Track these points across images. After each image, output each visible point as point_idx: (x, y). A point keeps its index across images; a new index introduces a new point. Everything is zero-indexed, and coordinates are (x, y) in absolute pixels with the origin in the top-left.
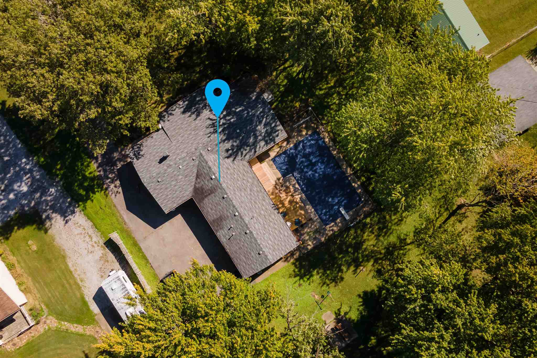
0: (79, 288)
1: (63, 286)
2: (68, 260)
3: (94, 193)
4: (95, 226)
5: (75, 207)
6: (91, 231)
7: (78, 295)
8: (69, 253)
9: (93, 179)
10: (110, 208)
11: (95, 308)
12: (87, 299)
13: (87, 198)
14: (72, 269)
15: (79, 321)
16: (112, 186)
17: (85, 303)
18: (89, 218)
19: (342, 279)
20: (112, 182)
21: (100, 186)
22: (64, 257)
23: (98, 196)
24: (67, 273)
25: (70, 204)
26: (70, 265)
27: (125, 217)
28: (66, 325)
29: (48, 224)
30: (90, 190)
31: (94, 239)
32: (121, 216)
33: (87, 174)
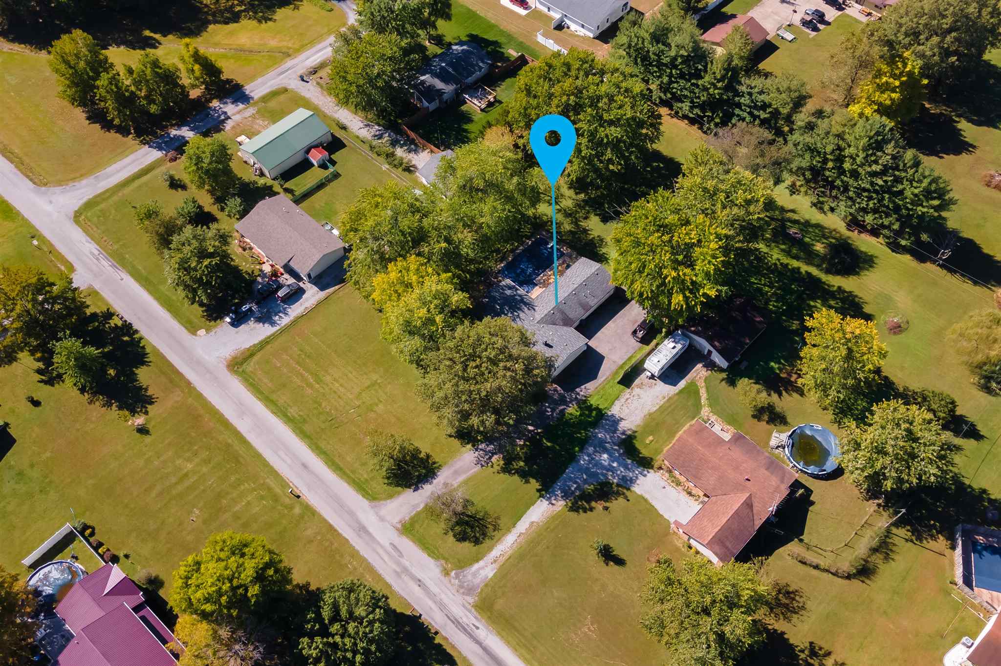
0: (670, 398)
1: (673, 410)
2: (651, 411)
3: (591, 405)
4: (617, 398)
5: (607, 416)
6: (623, 400)
7: (676, 397)
8: (646, 412)
9: (580, 408)
10: (599, 392)
11: (682, 384)
12: (677, 391)
13: (598, 409)
14: (658, 407)
15: (697, 392)
16: (582, 393)
17: (681, 391)
18: (613, 404)
19: (598, 236)
20: (578, 394)
21: (585, 402)
22: (650, 414)
23: (593, 401)
24: (662, 409)
25: (606, 420)
26: (655, 409)
27: (602, 380)
28: (703, 401)
29: (629, 433)
30: (590, 408)
31: (628, 396)
32: (603, 382)
33: (578, 414)
